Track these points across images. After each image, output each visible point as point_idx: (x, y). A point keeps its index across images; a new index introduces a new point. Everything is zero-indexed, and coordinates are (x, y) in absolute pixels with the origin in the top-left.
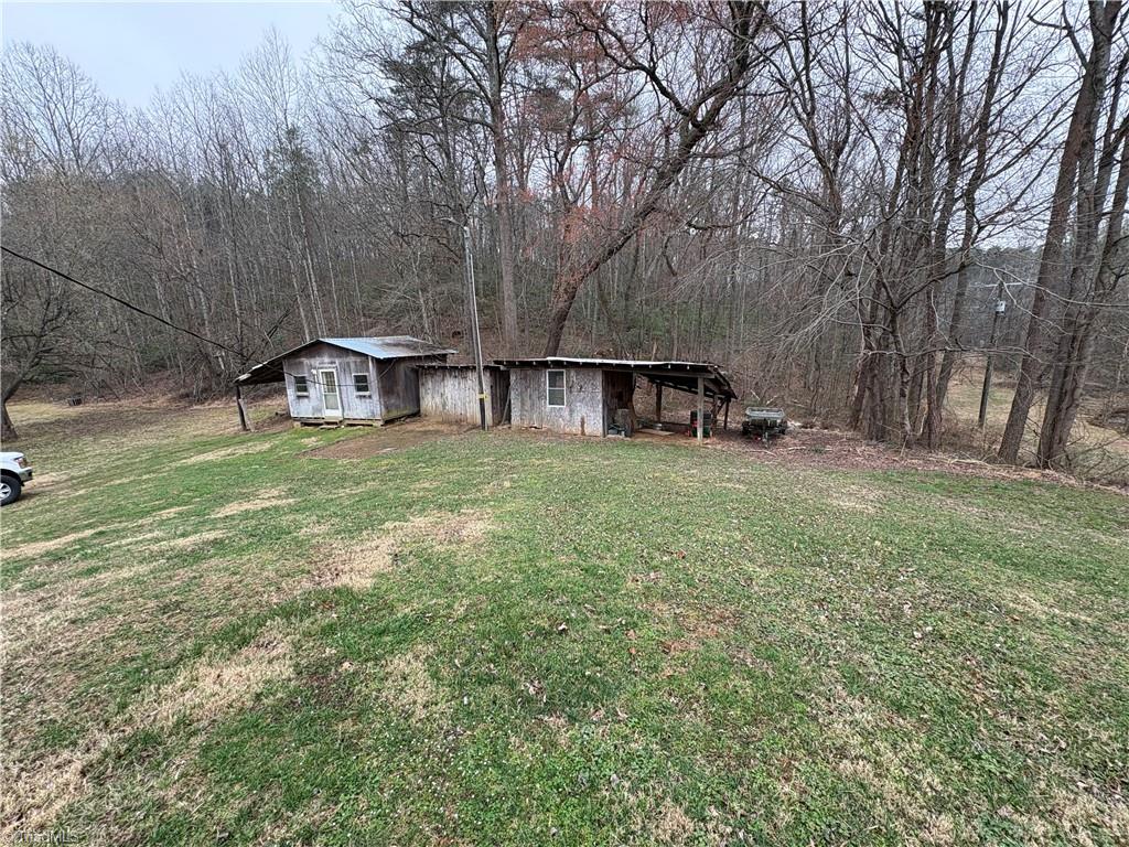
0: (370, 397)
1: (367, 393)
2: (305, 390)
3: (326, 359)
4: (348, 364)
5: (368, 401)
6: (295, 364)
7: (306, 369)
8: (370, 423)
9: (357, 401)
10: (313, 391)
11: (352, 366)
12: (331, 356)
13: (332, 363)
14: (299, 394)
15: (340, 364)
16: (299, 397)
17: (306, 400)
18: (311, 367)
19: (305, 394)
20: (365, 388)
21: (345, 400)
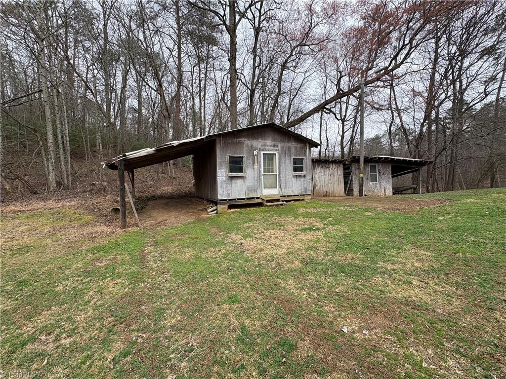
0: (304, 176)
1: (302, 173)
2: (241, 170)
3: (269, 142)
4: (290, 148)
5: (303, 179)
6: (235, 144)
7: (245, 149)
8: (302, 198)
9: (294, 180)
10: (250, 172)
11: (293, 150)
12: (273, 140)
13: (274, 146)
14: (234, 174)
15: (282, 148)
16: (232, 178)
17: (240, 181)
18: (252, 149)
19: (240, 174)
20: (301, 169)
21: (283, 179)
